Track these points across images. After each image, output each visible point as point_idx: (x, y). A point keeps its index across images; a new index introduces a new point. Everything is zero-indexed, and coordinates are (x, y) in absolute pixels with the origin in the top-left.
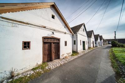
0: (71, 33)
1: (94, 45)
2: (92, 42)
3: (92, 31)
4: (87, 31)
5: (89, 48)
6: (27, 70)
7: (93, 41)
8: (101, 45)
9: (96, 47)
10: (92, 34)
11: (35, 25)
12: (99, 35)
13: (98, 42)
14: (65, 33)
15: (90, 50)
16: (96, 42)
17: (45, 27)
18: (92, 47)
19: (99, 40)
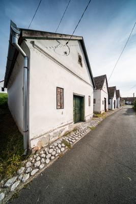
1: (107, 108)
2: (102, 99)
3: (105, 76)
5: (96, 114)
7: (105, 99)
8: (117, 107)
9: (109, 110)
10: (103, 82)
12: (115, 87)
13: (113, 102)
16: (110, 100)
18: (102, 112)
19: (115, 98)
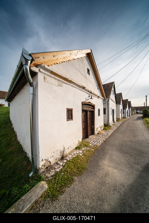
0: (103, 96)
3: (121, 94)
4: (116, 93)
5: (118, 120)
6: (72, 149)
7: (121, 110)
8: (129, 116)
9: (124, 117)
10: (120, 98)
11: (76, 85)
12: (127, 100)
13: (126, 111)
14: (99, 97)
15: (121, 122)
16: (124, 110)
17: (84, 88)
18: (120, 119)
19: (127, 109)
